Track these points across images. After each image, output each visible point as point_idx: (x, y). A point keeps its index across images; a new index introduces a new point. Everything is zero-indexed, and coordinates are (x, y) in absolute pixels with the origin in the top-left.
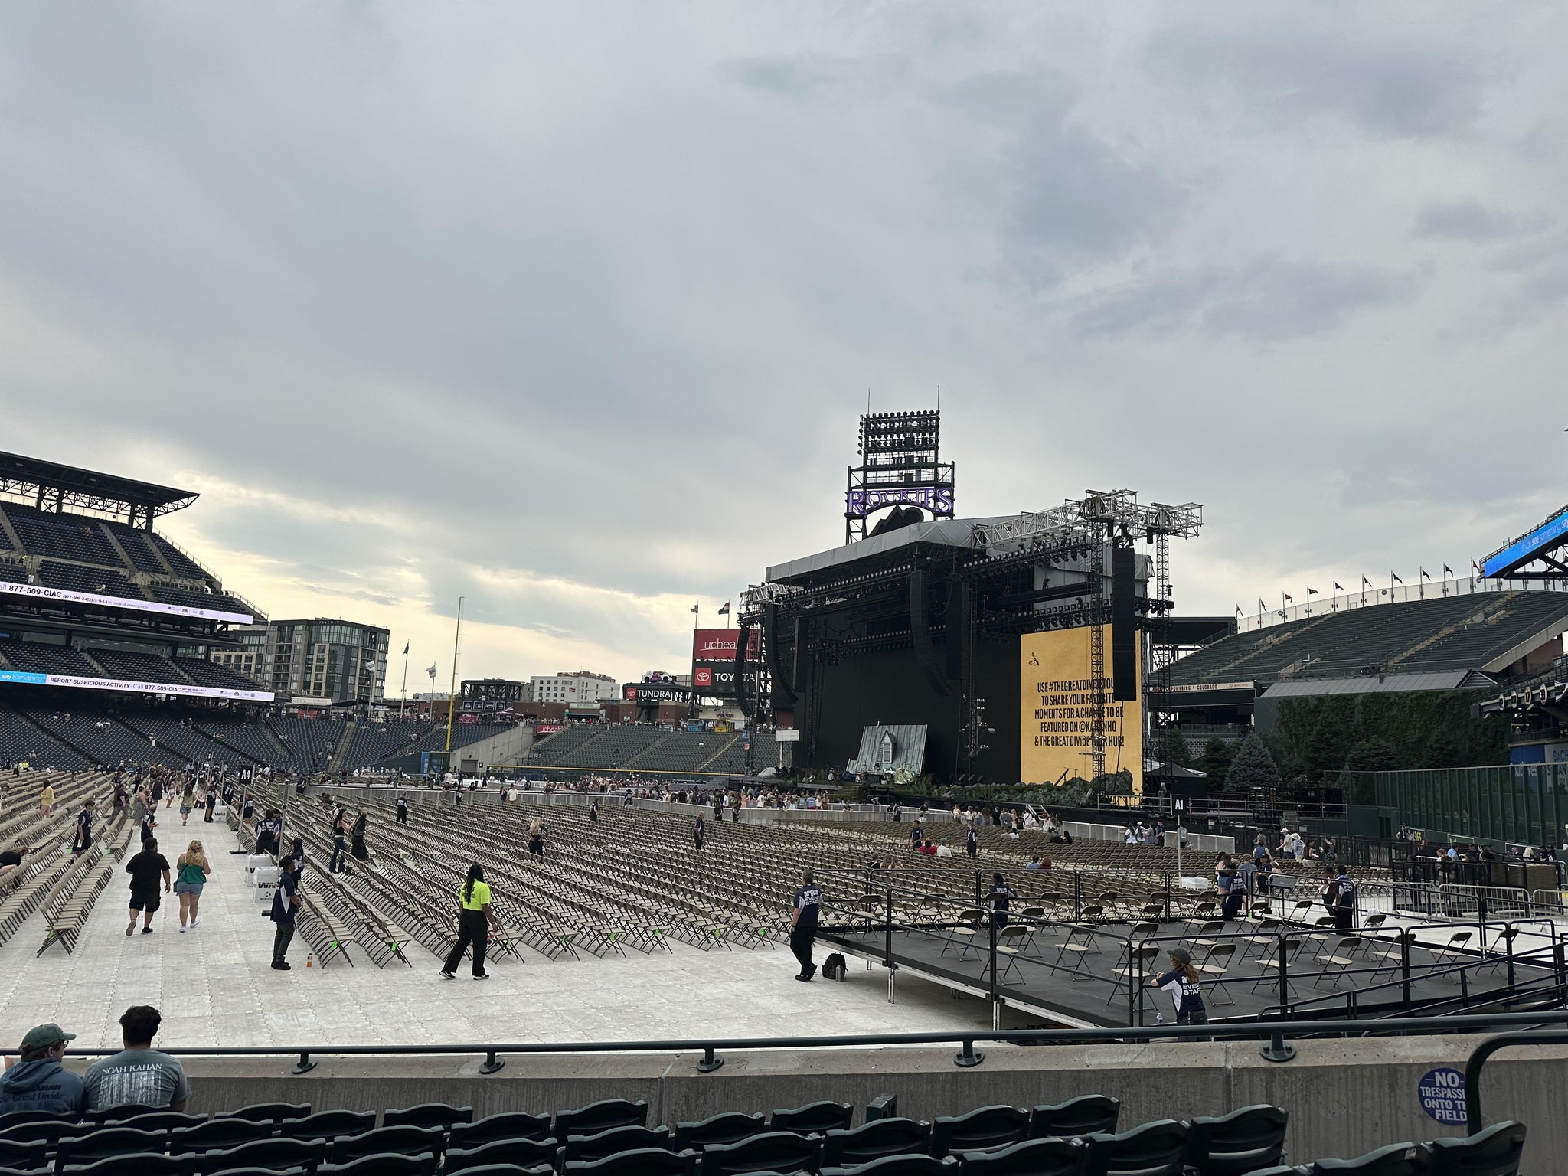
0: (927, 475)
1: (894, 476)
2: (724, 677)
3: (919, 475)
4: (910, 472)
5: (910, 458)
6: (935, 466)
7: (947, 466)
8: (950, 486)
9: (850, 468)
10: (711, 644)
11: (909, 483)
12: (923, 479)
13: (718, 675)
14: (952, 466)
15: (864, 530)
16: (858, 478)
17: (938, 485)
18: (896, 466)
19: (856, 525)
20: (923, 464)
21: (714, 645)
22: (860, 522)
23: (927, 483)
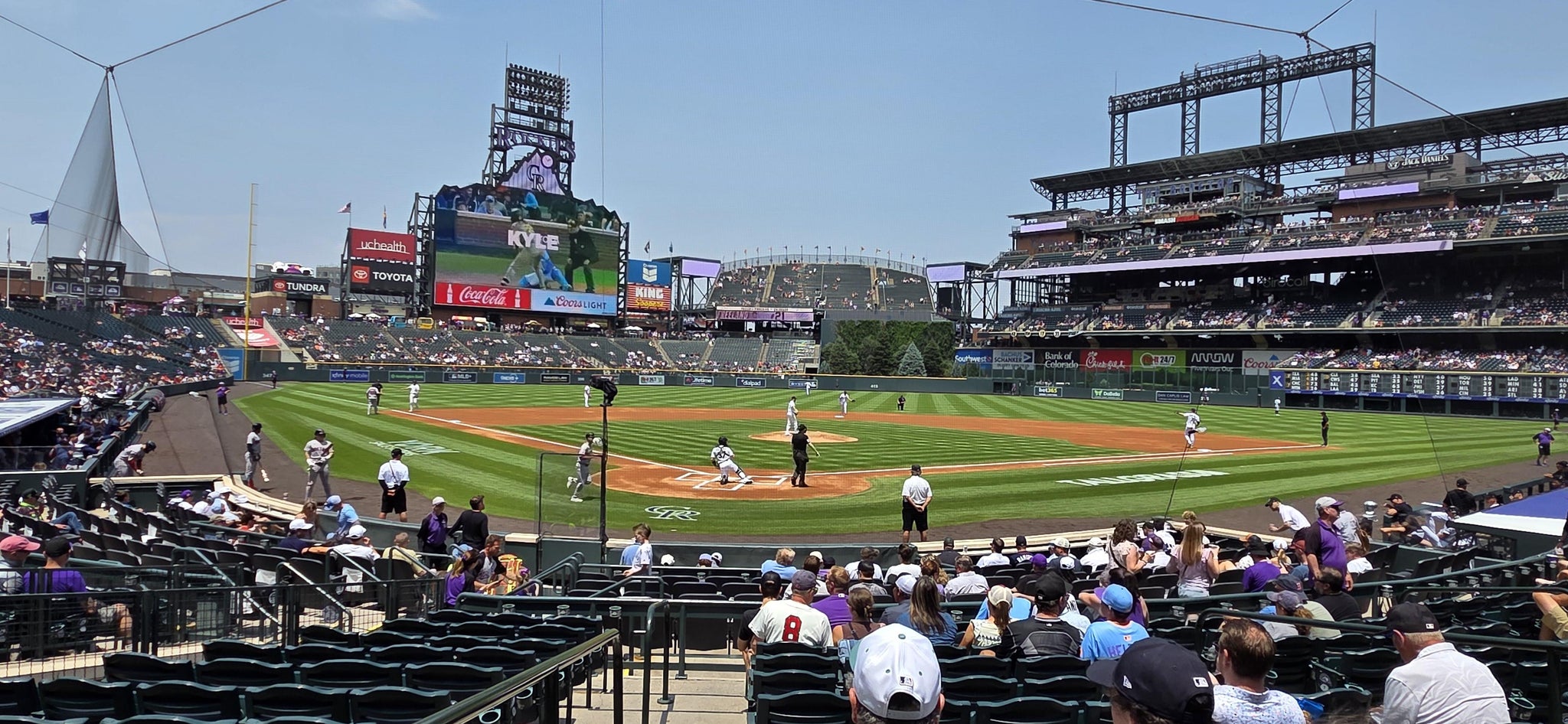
0: (552, 127)
1: (527, 120)
2: (383, 276)
3: (548, 125)
4: (541, 121)
5: (541, 110)
6: (560, 121)
7: (567, 122)
8: (569, 139)
9: (493, 105)
10: (367, 245)
11: (540, 129)
12: (551, 129)
13: (376, 273)
14: (571, 124)
15: (504, 161)
16: (500, 116)
17: (559, 136)
18: (530, 113)
19: (498, 155)
20: (550, 117)
21: (371, 246)
22: (501, 154)
23: (551, 133)
